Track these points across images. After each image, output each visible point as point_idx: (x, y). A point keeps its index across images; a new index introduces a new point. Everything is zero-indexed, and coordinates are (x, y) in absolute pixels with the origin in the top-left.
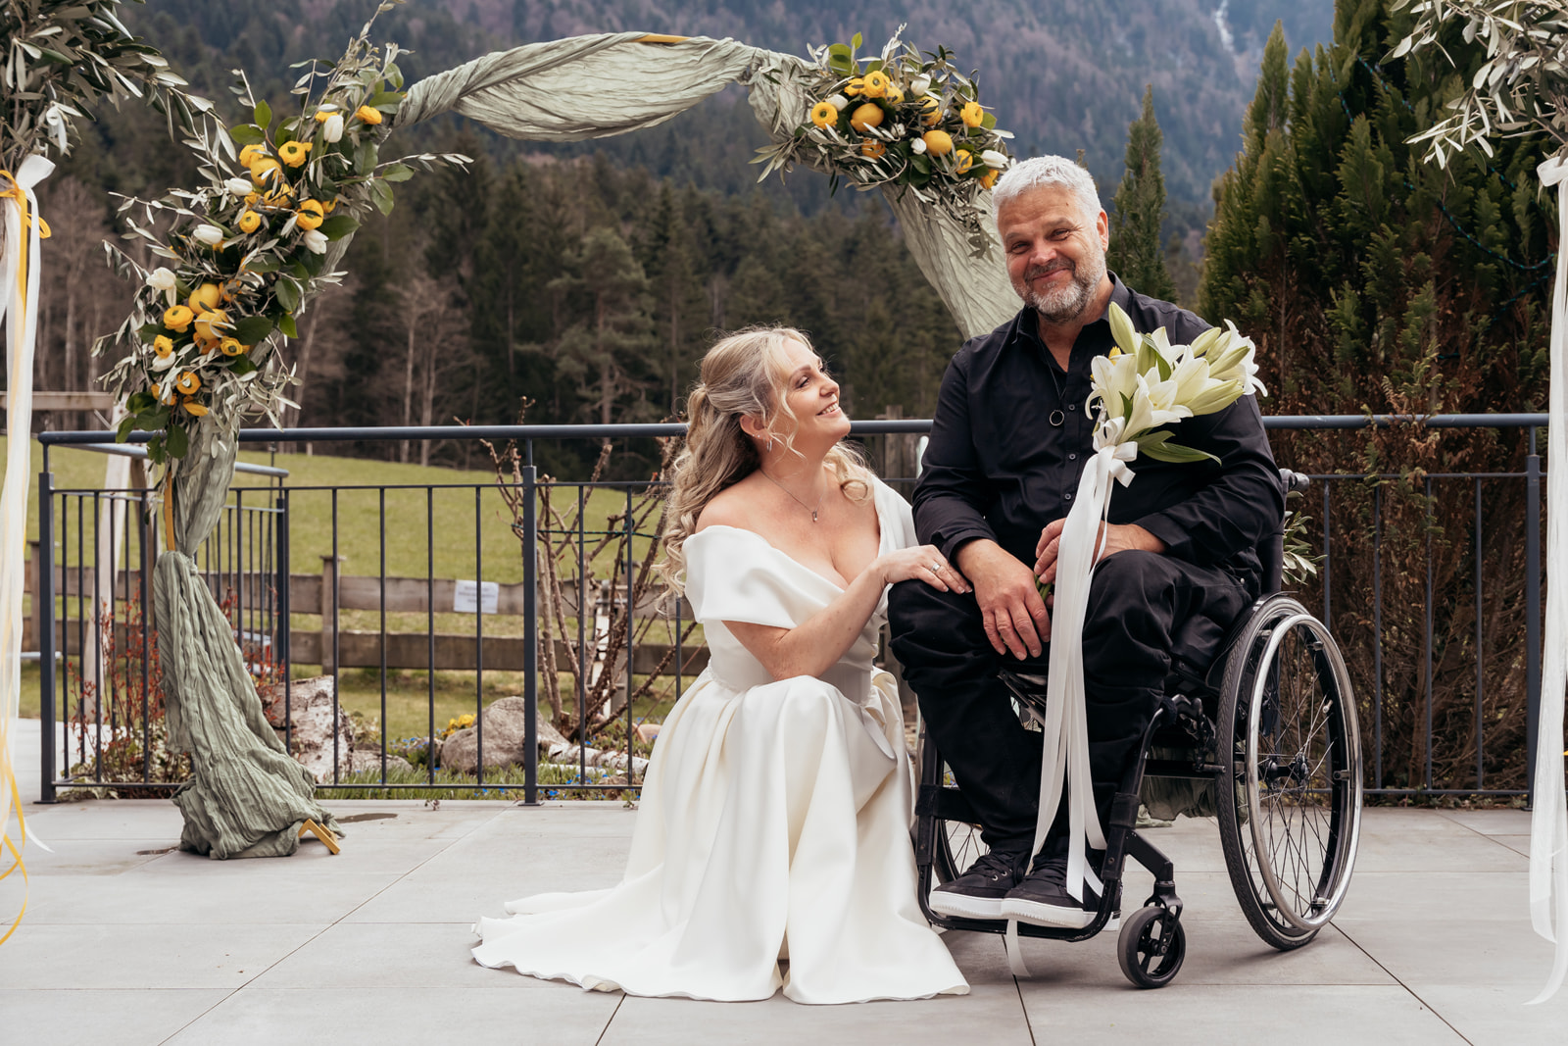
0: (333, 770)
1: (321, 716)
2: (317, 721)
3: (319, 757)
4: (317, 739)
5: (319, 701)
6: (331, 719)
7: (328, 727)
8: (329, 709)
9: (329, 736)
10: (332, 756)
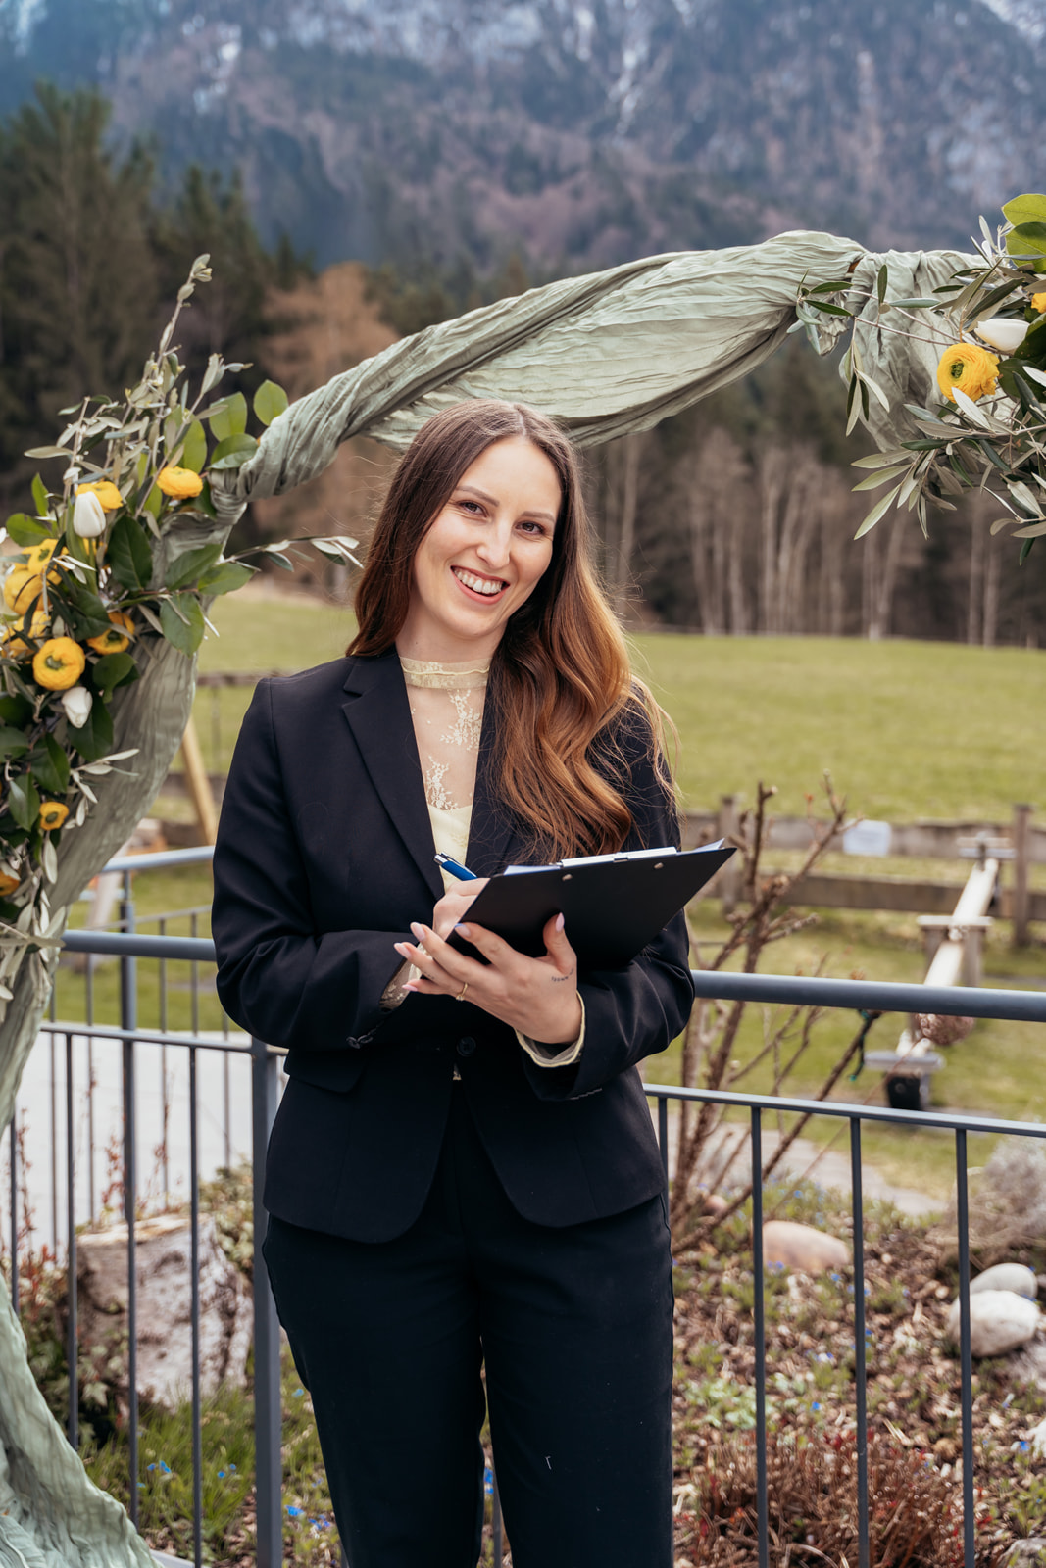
0: (189, 1371)
1: (171, 1292)
2: (161, 1299)
3: (162, 1356)
4: (159, 1328)
5: (167, 1270)
6: (186, 1295)
7: (182, 1307)
8: (185, 1278)
9: (185, 1321)
10: (188, 1351)
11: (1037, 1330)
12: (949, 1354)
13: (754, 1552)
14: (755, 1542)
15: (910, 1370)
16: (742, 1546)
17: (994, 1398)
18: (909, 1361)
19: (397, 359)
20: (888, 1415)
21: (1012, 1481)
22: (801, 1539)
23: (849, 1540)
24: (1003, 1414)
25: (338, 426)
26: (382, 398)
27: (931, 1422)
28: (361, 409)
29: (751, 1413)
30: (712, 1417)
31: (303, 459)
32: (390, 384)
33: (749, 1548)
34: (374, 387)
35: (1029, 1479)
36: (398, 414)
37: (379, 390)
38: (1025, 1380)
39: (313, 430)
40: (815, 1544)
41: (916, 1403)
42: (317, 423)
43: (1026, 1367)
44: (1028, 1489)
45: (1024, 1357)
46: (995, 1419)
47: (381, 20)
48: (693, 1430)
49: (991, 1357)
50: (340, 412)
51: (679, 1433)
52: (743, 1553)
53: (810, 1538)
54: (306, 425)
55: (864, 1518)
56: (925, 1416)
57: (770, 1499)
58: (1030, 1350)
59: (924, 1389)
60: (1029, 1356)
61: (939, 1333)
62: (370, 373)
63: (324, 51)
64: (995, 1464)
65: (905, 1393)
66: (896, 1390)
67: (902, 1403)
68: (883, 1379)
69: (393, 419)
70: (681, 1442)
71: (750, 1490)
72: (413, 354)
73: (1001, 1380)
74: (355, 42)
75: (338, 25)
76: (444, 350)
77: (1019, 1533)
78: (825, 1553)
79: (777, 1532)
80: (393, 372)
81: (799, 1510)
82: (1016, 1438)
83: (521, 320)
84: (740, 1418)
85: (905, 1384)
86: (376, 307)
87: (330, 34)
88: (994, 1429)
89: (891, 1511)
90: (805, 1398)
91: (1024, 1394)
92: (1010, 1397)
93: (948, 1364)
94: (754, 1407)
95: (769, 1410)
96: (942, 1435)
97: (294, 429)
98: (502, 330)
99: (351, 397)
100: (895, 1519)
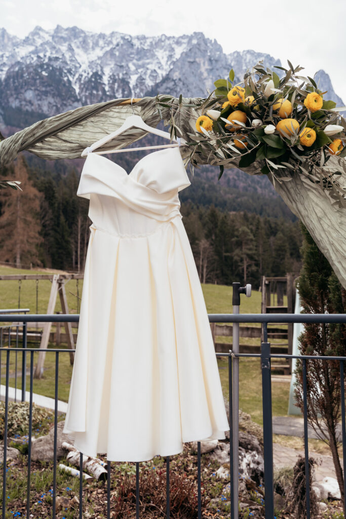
11: (217, 446)
12: (193, 454)
13: (135, 507)
14: (135, 505)
15: (181, 459)
16: (131, 506)
17: (205, 464)
18: (181, 456)
19: (36, 128)
20: (175, 470)
21: (211, 485)
22: (149, 502)
23: (163, 501)
24: (208, 468)
25: (18, 147)
26: (32, 139)
27: (188, 472)
28: (25, 142)
29: (134, 471)
30: (123, 473)
31: (6, 157)
32: (34, 135)
33: (133, 506)
34: (29, 136)
35: (215, 484)
36: (38, 144)
37: (31, 137)
38: (214, 459)
39: (9, 149)
40: (153, 503)
41: (183, 467)
42: (10, 146)
43: (214, 456)
44: (215, 486)
45: (214, 453)
46: (206, 470)
47: (36, 103)
48: (118, 478)
49: (204, 454)
50: (18, 143)
51: (112, 478)
52: (131, 508)
53: (152, 502)
54: (7, 147)
55: (168, 492)
56: (185, 470)
57: (140, 491)
58: (216, 451)
59: (185, 462)
60: (215, 453)
61: (190, 449)
62: (28, 131)
63: (19, 110)
64: (205, 481)
65: (180, 465)
66: (177, 464)
67: (179, 467)
68: (173, 461)
69: (36, 146)
70: (113, 481)
71: (134, 489)
72: (41, 126)
73: (208, 459)
74: (28, 108)
75: (23, 103)
76: (51, 125)
77: (212, 497)
78: (156, 505)
79: (142, 501)
80: (35, 132)
81: (148, 494)
82: (212, 474)
83: (75, 117)
84: (131, 473)
85: (180, 462)
86: (32, 182)
87: (21, 105)
88: (206, 472)
89: (176, 491)
90: (151, 467)
91: (214, 463)
92: (210, 464)
93: (192, 457)
94: (135, 470)
95: (140, 471)
96: (190, 474)
97: (3, 148)
98: (70, 119)
99: (22, 138)
100: (177, 493)
